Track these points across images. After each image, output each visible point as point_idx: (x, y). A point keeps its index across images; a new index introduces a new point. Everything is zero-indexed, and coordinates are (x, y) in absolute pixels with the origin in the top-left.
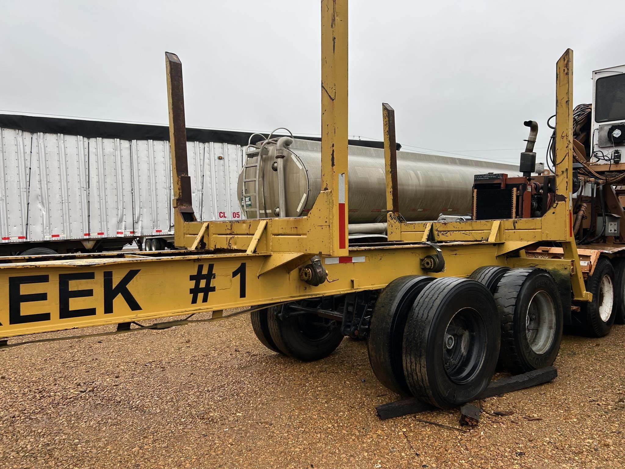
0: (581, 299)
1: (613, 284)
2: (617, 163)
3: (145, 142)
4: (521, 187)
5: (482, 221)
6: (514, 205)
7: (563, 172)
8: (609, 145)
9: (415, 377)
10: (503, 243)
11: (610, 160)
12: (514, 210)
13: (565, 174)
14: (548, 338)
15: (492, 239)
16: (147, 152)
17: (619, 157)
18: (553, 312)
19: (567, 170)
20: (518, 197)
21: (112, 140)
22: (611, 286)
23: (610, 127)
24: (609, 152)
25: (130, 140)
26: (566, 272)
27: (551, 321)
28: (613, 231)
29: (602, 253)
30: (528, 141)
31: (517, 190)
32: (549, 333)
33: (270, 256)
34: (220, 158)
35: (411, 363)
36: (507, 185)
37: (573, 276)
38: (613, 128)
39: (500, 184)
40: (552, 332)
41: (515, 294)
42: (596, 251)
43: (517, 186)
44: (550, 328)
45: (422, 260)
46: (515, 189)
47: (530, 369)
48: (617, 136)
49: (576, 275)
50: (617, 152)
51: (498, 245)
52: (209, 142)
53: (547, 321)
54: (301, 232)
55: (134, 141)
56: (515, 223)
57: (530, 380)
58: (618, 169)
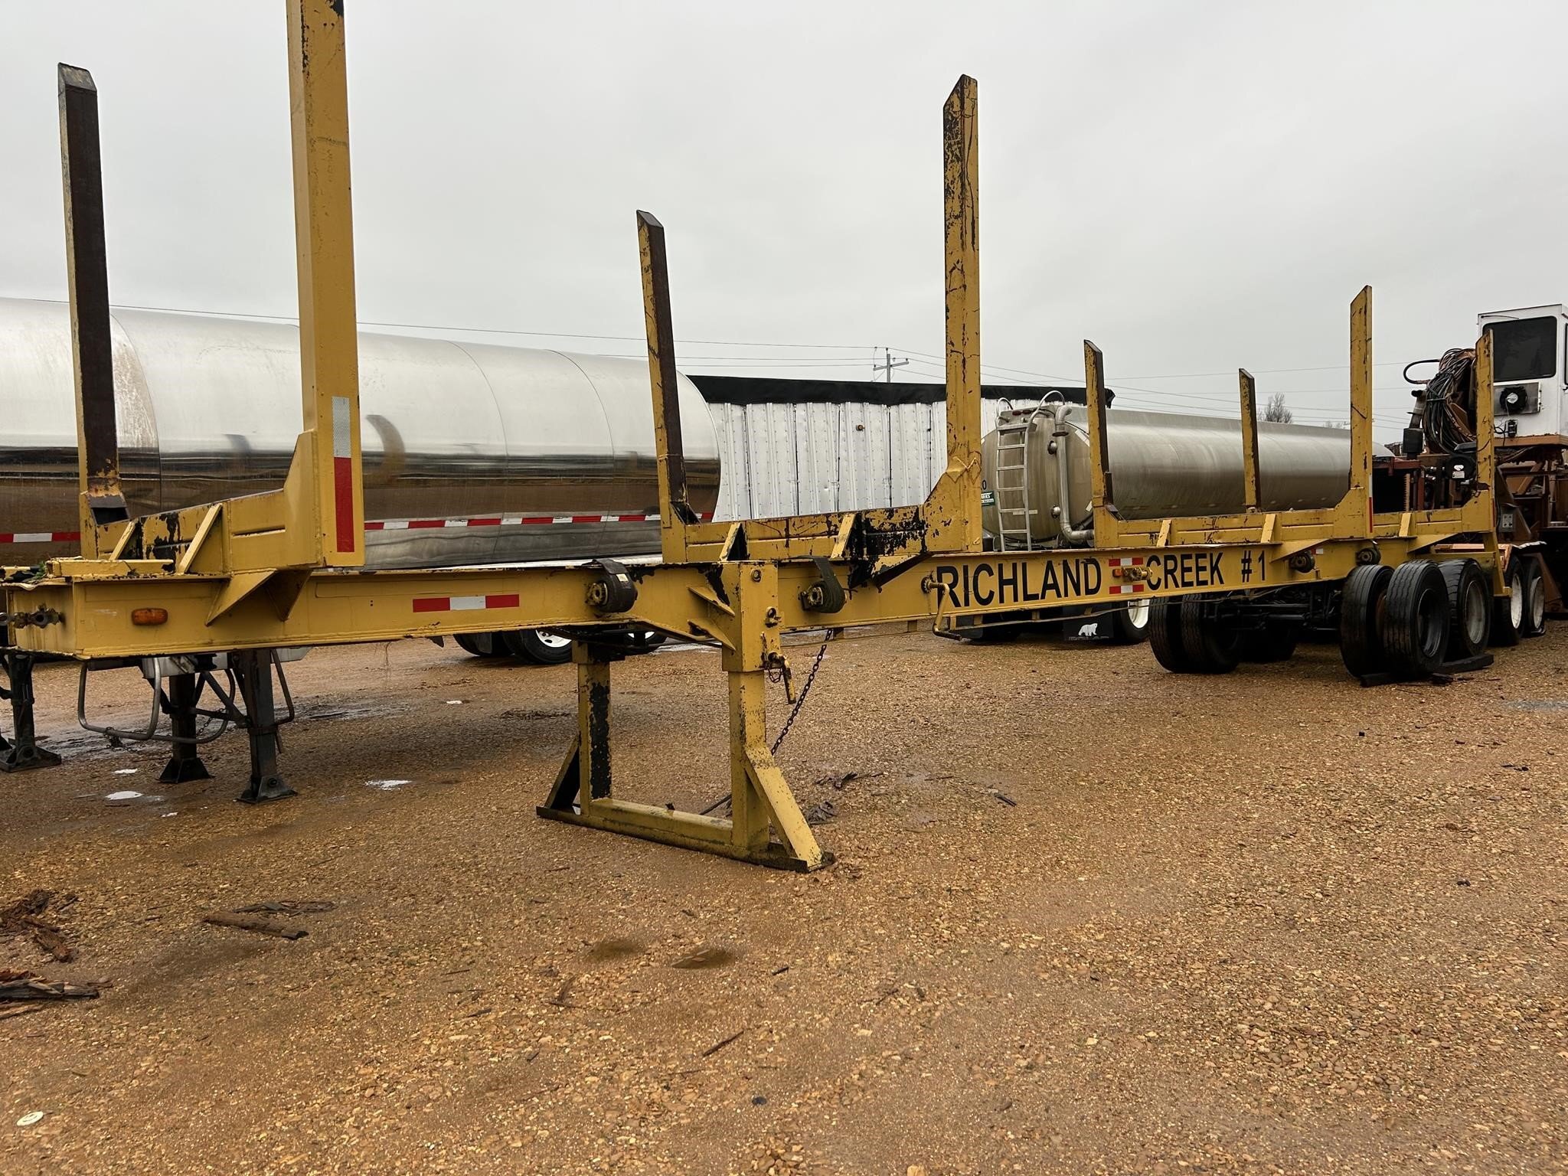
0: (1501, 595)
1: (1522, 585)
2: (1512, 436)
3: (761, 406)
4: (1415, 473)
5: (1387, 514)
6: (1408, 495)
7: (1485, 459)
8: (1503, 413)
9: (1397, 646)
10: (1415, 538)
11: (1504, 432)
12: (1407, 501)
13: (1488, 461)
14: (1478, 629)
15: (1403, 533)
16: (764, 423)
17: (1515, 429)
18: (1482, 604)
19: (1490, 457)
20: (1411, 485)
21: (720, 406)
22: (1520, 588)
23: (1502, 390)
24: (1501, 423)
25: (743, 404)
26: (1488, 565)
27: (1479, 614)
28: (1508, 526)
29: (1513, 548)
30: (1414, 414)
31: (1411, 477)
32: (1479, 625)
33: (1281, 544)
34: (860, 428)
35: (1394, 634)
36: (1395, 471)
37: (1494, 569)
38: (1508, 391)
39: (1387, 469)
40: (1482, 624)
41: (1456, 583)
42: (1508, 545)
43: (1410, 471)
44: (1480, 620)
45: (1357, 554)
46: (1408, 475)
47: (1469, 655)
48: (1513, 402)
49: (1497, 568)
50: (1512, 422)
51: (1409, 540)
52: (844, 402)
53: (1476, 614)
54: (1324, 521)
55: (749, 406)
56: (1428, 515)
57: (1473, 662)
58: (1514, 444)
